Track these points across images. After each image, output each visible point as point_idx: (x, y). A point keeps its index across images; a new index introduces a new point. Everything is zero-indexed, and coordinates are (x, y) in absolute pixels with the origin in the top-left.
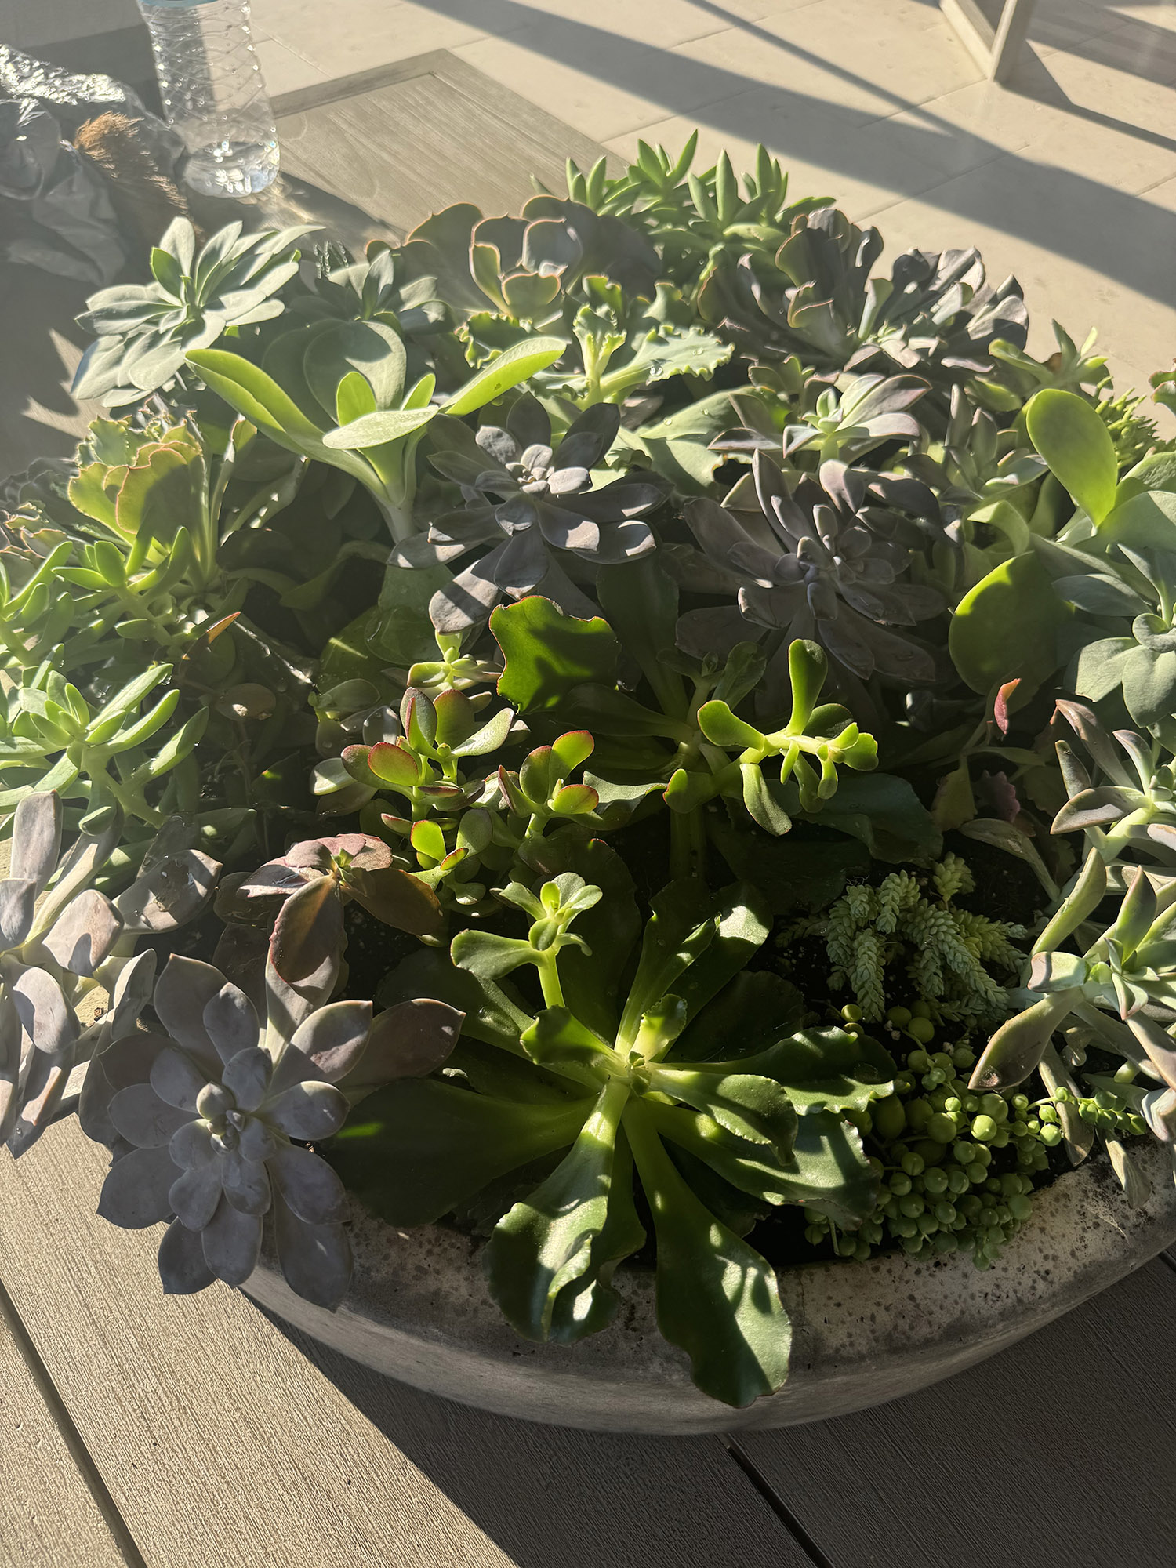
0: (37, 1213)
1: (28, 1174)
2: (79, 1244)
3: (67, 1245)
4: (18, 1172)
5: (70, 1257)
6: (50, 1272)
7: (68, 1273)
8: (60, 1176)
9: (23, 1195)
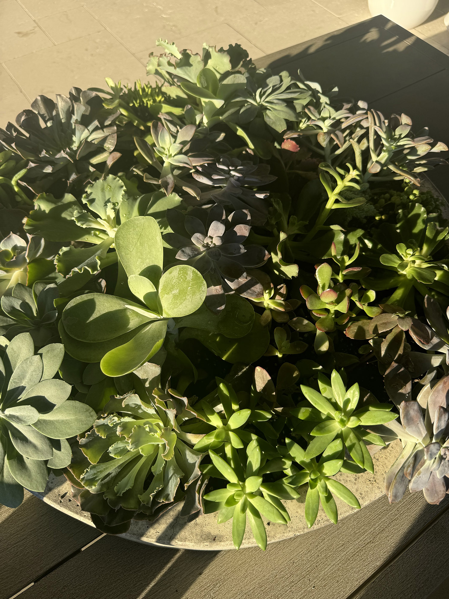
0: (396, 519)
1: (382, 526)
2: (405, 500)
3: (406, 505)
4: (382, 531)
5: (410, 503)
6: (416, 510)
7: (416, 503)
8: (382, 512)
9: (391, 526)
